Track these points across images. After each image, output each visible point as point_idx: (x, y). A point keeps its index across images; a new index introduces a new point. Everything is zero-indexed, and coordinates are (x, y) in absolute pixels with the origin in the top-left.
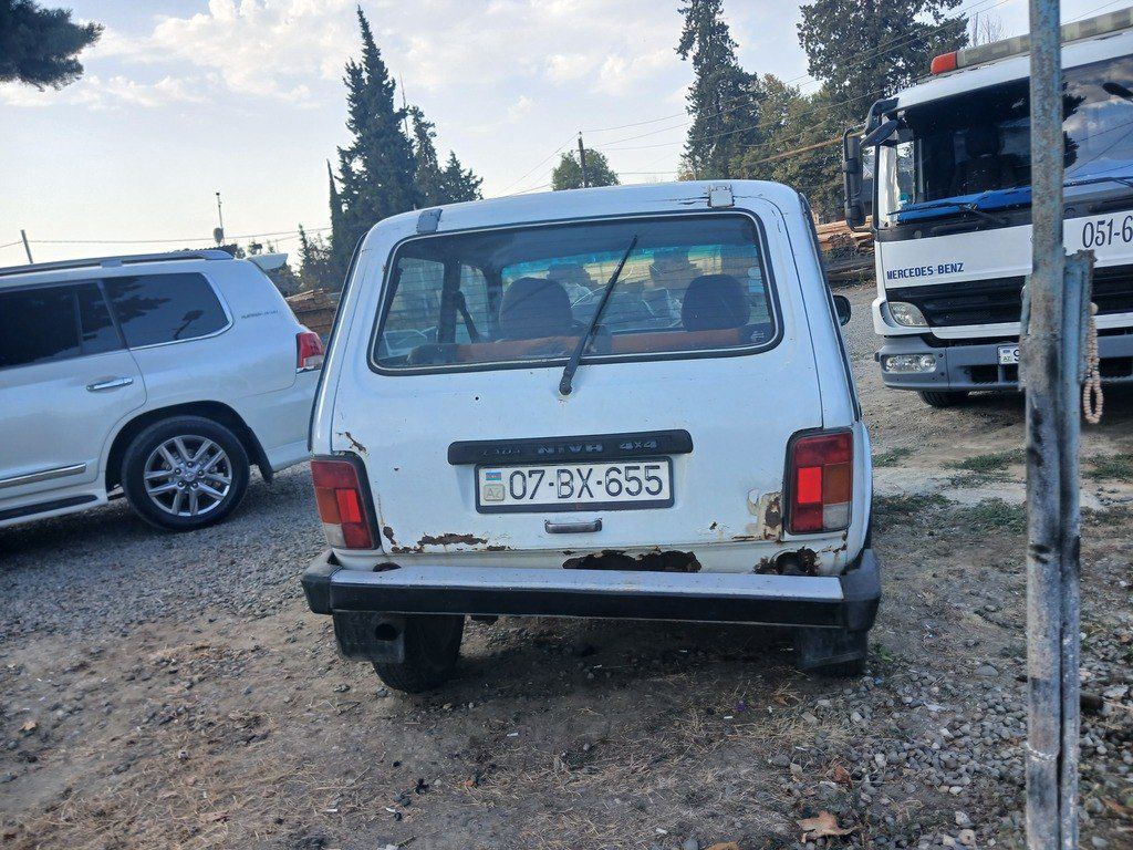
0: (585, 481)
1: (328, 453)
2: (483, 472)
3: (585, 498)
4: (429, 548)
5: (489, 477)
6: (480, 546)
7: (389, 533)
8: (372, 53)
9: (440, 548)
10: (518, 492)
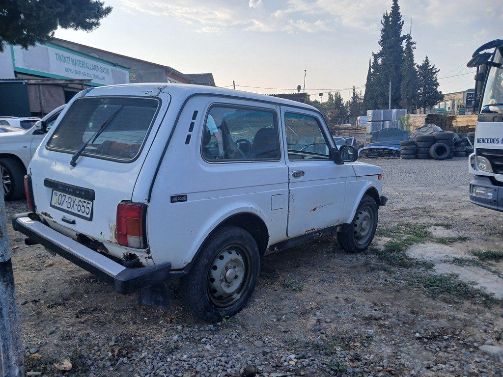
0: (74, 203)
2: (55, 191)
3: (73, 210)
5: (55, 194)
6: (52, 219)
7: (36, 207)
8: (396, 8)
10: (60, 202)
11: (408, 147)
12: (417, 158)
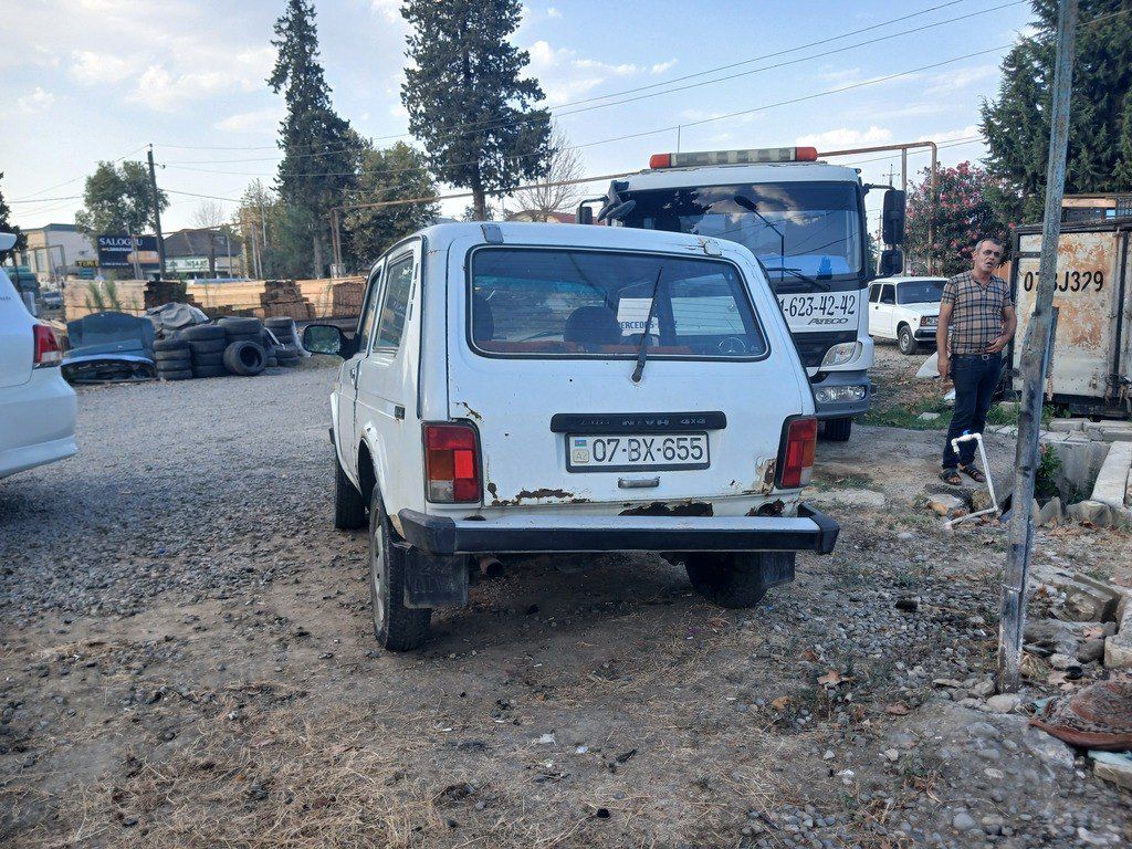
0: (649, 448)
1: (445, 419)
2: (573, 440)
3: (649, 461)
4: (525, 501)
5: (577, 444)
6: (567, 499)
7: (492, 488)
9: (534, 501)
10: (600, 456)
11: (176, 353)
12: (196, 375)
